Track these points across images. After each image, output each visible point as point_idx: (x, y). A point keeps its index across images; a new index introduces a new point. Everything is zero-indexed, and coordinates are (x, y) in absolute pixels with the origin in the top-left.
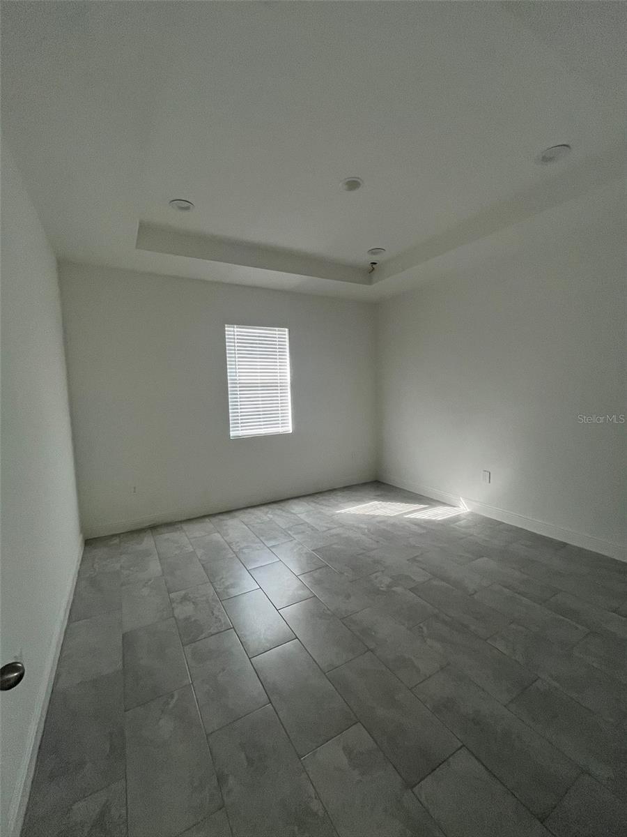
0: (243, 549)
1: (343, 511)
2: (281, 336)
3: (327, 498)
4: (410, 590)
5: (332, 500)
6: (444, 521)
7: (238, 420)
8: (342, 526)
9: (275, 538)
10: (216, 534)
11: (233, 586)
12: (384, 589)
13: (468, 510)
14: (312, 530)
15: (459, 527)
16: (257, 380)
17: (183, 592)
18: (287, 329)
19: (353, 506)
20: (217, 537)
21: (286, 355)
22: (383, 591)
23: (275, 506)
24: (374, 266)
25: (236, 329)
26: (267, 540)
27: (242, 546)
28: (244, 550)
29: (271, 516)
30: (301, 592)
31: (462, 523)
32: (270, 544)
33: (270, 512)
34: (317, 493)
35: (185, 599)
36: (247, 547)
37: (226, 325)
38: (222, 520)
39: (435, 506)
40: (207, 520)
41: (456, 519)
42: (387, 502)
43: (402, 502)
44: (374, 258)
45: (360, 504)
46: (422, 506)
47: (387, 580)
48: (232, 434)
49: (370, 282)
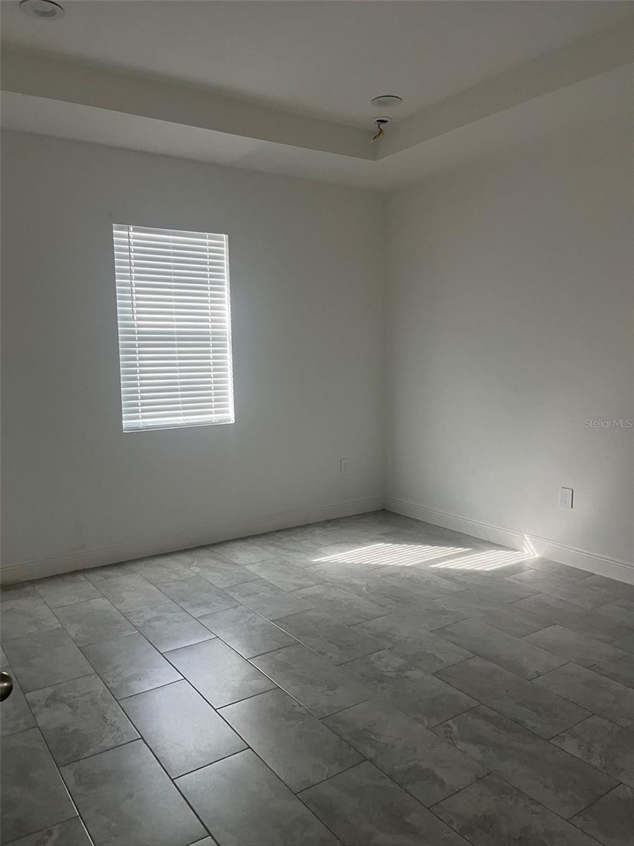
0: (149, 621)
1: (323, 559)
2: (216, 247)
3: (294, 538)
4: (434, 674)
5: (304, 542)
6: (495, 571)
7: (136, 398)
8: (322, 582)
9: (206, 604)
10: (101, 600)
11: (137, 677)
12: (393, 674)
13: (537, 556)
14: (272, 589)
15: (520, 580)
16: (172, 327)
17: (49, 691)
18: (225, 237)
19: (341, 552)
20: (101, 603)
21: (222, 283)
22: (391, 677)
23: (204, 553)
24: (382, 126)
25: (132, 234)
26: (193, 607)
27: (148, 617)
28: (152, 624)
29: (198, 570)
30: (254, 683)
31: (526, 575)
32: (198, 612)
33: (196, 562)
34: (278, 531)
35: (54, 699)
36: (157, 619)
37: (114, 225)
38: (107, 577)
39: (482, 550)
40: (81, 577)
41: (516, 570)
42: (401, 544)
43: (425, 543)
44: (383, 113)
45: (354, 548)
46: (461, 550)
47: (398, 662)
48: (126, 423)
49: (374, 155)
